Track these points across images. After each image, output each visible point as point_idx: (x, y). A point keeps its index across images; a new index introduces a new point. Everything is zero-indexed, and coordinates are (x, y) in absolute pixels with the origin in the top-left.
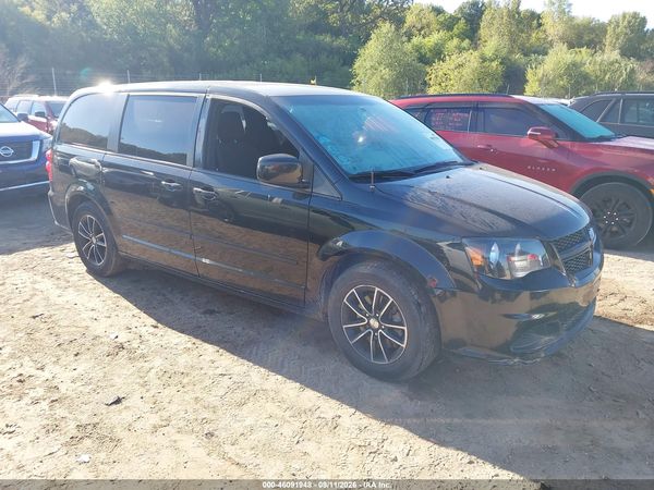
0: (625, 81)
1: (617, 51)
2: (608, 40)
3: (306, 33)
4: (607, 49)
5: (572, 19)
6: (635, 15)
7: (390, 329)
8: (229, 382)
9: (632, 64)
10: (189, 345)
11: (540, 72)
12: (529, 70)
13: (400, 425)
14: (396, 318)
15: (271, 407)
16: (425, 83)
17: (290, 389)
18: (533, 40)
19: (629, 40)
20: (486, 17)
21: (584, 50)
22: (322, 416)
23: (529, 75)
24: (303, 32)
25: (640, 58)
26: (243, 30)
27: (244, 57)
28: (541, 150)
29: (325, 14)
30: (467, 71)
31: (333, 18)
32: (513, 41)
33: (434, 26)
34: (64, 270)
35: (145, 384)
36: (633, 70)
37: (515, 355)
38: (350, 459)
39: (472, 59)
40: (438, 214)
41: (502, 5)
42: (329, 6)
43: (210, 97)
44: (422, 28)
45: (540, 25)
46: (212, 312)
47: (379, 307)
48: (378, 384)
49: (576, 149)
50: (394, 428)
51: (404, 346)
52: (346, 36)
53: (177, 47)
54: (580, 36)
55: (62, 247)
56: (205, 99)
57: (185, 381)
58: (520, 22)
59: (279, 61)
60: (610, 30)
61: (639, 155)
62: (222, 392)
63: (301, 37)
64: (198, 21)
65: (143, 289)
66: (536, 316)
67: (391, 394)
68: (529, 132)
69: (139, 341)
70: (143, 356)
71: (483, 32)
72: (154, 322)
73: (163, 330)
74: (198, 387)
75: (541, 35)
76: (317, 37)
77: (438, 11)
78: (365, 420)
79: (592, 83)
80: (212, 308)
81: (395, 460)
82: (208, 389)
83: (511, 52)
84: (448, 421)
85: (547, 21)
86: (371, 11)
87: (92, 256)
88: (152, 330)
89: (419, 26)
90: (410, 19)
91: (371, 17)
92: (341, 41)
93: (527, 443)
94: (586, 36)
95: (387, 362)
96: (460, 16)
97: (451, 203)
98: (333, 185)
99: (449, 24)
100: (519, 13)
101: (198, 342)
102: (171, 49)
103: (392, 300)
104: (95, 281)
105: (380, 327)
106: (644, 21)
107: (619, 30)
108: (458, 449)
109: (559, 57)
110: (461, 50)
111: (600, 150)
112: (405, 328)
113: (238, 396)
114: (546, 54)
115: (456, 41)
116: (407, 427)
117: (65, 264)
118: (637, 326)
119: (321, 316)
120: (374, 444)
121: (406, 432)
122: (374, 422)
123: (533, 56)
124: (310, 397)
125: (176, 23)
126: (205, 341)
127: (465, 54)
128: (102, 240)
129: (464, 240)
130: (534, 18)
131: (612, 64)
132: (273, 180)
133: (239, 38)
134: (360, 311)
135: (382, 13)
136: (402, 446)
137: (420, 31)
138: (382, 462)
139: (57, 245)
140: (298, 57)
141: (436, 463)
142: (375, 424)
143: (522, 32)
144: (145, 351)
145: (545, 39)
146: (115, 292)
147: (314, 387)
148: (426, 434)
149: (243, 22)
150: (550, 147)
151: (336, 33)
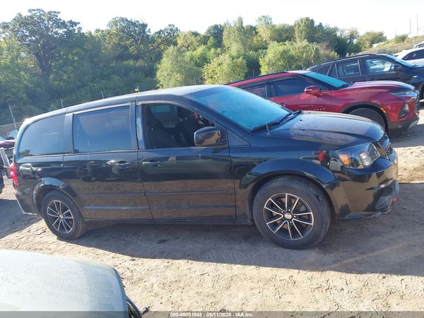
0: (314, 56)
1: (306, 40)
2: (297, 35)
3: (117, 61)
4: (298, 40)
5: (274, 26)
6: (307, 19)
7: (300, 216)
8: (210, 278)
9: (315, 46)
10: (166, 264)
11: (267, 59)
12: (260, 59)
13: (330, 270)
14: (303, 208)
15: (248, 284)
16: (202, 79)
17: (251, 270)
18: (255, 42)
19: (308, 33)
20: (225, 33)
21: (287, 43)
22: (282, 279)
23: (261, 63)
24: (114, 61)
25: (318, 42)
26: (74, 67)
27: (79, 84)
28: (314, 99)
29: (126, 48)
30: (225, 67)
31: (131, 49)
32: (244, 44)
33: (196, 43)
34: (40, 243)
35: (156, 295)
36: (317, 49)
37: (378, 211)
38: (317, 297)
39: (225, 59)
40: (315, 140)
41: (232, 25)
42: (128, 42)
43: (140, 103)
44: (189, 46)
45: (257, 33)
46: (164, 241)
47: (290, 205)
48: (300, 253)
49: (333, 95)
50: (328, 272)
51: (312, 224)
52: (143, 58)
53: (31, 85)
54: (280, 36)
55: (27, 229)
56: (136, 105)
57: (181, 285)
58: (245, 33)
59: (104, 82)
60: (296, 29)
61: (369, 90)
62: (211, 285)
63: (113, 65)
64: (42, 66)
65: (107, 240)
66: (383, 186)
67: (312, 255)
68: (305, 90)
69: (129, 272)
70: (140, 279)
71: (226, 42)
72: (130, 258)
73: (139, 261)
74: (192, 286)
75: (259, 39)
76: (125, 63)
77: (196, 34)
78: (309, 274)
79: (296, 60)
80: (162, 239)
81: (342, 289)
82: (200, 285)
83: (245, 51)
84: (354, 259)
85: (261, 30)
86: (155, 41)
87: (62, 227)
88: (133, 262)
89: (186, 45)
90: (180, 42)
91: (156, 44)
92: (140, 63)
93: (405, 258)
94: (284, 35)
95: (302, 237)
96: (209, 35)
97: (317, 133)
98: (243, 138)
99: (204, 40)
100: (243, 28)
101: (171, 261)
102: (26, 87)
103: (298, 198)
104: (69, 244)
105: (293, 217)
106: (312, 22)
107: (301, 28)
108: (372, 273)
109: (274, 49)
110: (218, 55)
111: (346, 93)
112: (311, 213)
113: (222, 283)
114: (267, 48)
115: (213, 50)
116: (335, 270)
117: (38, 239)
118: (412, 182)
119: (249, 221)
120: (324, 284)
121: (337, 273)
122: (314, 273)
123: (260, 51)
124: (266, 272)
125: (26, 70)
126: (174, 259)
127: (221, 57)
128: (68, 214)
129: (336, 151)
130: (252, 30)
131: (305, 47)
132: (204, 144)
133: (73, 72)
134: (277, 210)
135: (162, 41)
136: (341, 281)
137: (188, 48)
138: (337, 293)
139: (22, 229)
140: (116, 78)
141: (366, 284)
142: (316, 274)
143: (248, 38)
144: (139, 276)
145: (262, 40)
146: (89, 246)
147: (265, 265)
148: (348, 270)
149: (73, 61)
150: (318, 96)
151: (136, 58)
